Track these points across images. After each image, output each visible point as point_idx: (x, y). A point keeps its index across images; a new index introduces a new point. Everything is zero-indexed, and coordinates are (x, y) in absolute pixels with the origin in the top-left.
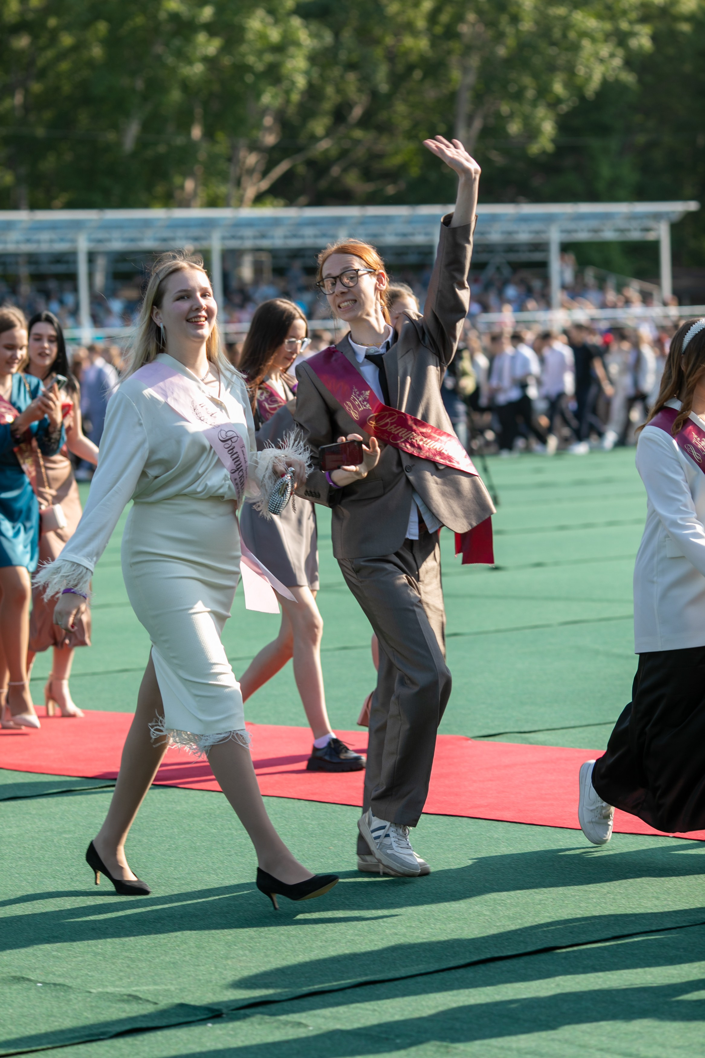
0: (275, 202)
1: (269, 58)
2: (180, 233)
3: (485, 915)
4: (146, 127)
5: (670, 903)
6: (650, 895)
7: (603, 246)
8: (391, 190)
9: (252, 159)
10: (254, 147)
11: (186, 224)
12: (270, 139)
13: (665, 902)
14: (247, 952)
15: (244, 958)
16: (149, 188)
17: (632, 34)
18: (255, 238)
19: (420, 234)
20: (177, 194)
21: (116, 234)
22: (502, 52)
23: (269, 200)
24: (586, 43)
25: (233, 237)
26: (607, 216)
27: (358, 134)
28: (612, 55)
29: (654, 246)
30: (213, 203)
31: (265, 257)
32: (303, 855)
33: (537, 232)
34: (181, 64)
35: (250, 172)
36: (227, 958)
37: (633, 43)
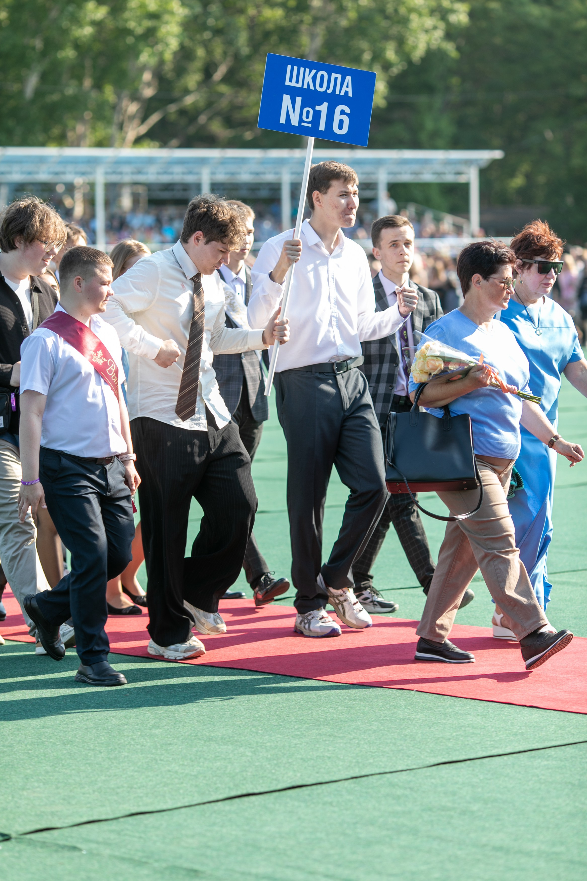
0: (152, 144)
1: (148, 23)
2: (70, 168)
3: (247, 756)
4: (44, 77)
5: (405, 748)
6: (389, 741)
7: (425, 186)
8: (248, 135)
9: (133, 108)
10: (135, 97)
11: (74, 161)
12: (148, 92)
13: (400, 747)
14: (41, 784)
15: (38, 789)
16: (46, 130)
17: (452, 11)
18: (133, 173)
19: (270, 173)
20: (70, 135)
21: (16, 168)
22: (344, 23)
23: (146, 142)
24: (414, 17)
25: (114, 173)
26: (426, 162)
27: (224, 89)
28: (435, 28)
29: (465, 187)
30: (100, 144)
31: (141, 190)
32: (103, 700)
33: (368, 174)
34: (74, 28)
35: (132, 118)
36: (23, 789)
37: (453, 18)
